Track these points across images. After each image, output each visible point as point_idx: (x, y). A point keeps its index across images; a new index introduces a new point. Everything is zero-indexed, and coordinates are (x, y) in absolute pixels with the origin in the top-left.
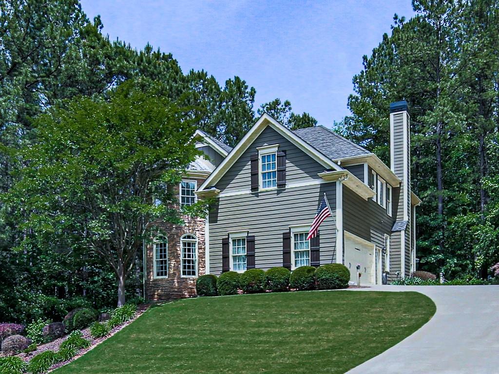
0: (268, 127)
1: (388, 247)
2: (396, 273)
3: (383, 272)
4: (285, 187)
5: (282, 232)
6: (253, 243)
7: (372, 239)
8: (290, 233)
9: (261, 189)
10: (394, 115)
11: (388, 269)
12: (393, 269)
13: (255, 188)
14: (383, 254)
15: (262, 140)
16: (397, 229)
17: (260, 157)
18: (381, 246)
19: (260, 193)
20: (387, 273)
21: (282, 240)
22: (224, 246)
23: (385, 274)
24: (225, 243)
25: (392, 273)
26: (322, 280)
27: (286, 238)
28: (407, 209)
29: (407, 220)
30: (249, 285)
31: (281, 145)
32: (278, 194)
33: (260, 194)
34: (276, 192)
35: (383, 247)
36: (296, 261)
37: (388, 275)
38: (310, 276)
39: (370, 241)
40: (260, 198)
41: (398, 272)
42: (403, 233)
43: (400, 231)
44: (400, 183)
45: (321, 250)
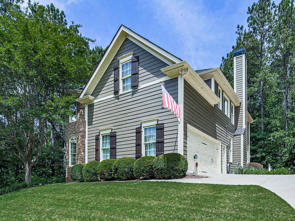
0: (127, 39)
1: (232, 145)
2: (237, 164)
3: (228, 163)
4: (138, 88)
5: (135, 127)
6: (114, 138)
7: (217, 137)
8: (141, 128)
9: (121, 92)
10: (236, 58)
11: (231, 161)
12: (235, 161)
13: (116, 92)
14: (228, 150)
15: (122, 51)
16: (238, 133)
17: (120, 66)
18: (226, 144)
19: (121, 95)
20: (231, 163)
21: (135, 134)
22: (97, 141)
23: (228, 164)
24: (97, 139)
25: (235, 163)
26: (157, 169)
27: (138, 132)
28: (245, 121)
29: (245, 128)
30: (101, 173)
31: (136, 52)
32: (132, 95)
33: (120, 97)
34: (131, 93)
35: (227, 145)
36: (146, 152)
37: (231, 165)
38: (149, 165)
39: (216, 138)
40: (120, 100)
41: (238, 163)
42: (242, 136)
43: (240, 135)
44: (240, 103)
45: (165, 141)
